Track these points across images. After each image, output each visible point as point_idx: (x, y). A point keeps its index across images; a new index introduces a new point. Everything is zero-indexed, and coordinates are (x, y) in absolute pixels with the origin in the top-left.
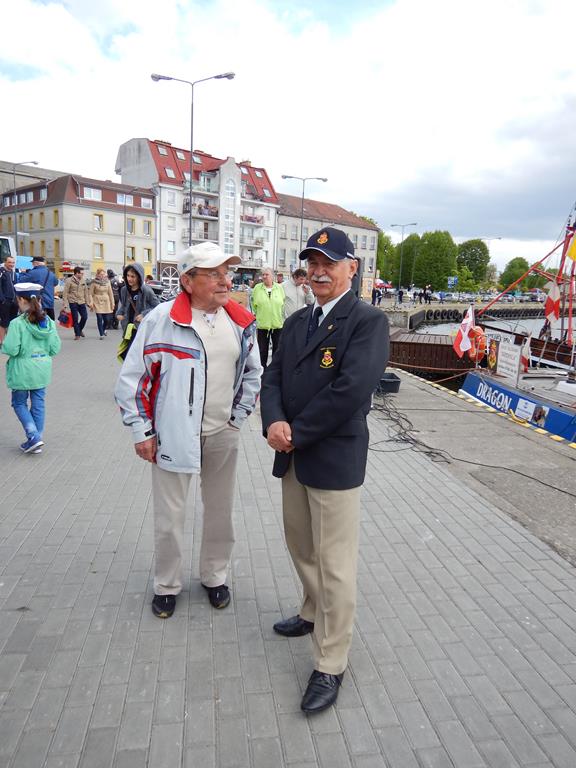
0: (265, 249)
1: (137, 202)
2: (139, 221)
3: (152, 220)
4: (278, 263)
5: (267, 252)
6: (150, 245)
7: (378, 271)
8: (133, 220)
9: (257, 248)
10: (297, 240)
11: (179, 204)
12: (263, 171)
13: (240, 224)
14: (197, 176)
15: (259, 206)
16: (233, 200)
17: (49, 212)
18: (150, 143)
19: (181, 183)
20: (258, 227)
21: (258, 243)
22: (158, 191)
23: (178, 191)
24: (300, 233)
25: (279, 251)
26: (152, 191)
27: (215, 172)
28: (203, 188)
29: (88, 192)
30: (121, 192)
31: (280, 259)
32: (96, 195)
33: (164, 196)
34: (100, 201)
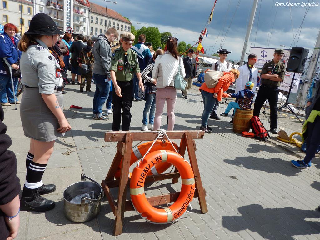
0: (84, 26)
3: (32, 7)
4: (90, 33)
5: (85, 28)
8: (22, 6)
9: (81, 26)
10: (98, 24)
11: (44, 1)
13: (73, 14)
15: (81, 7)
16: (70, 3)
20: (81, 16)
21: (81, 23)
24: (99, 21)
25: (90, 28)
31: (91, 31)
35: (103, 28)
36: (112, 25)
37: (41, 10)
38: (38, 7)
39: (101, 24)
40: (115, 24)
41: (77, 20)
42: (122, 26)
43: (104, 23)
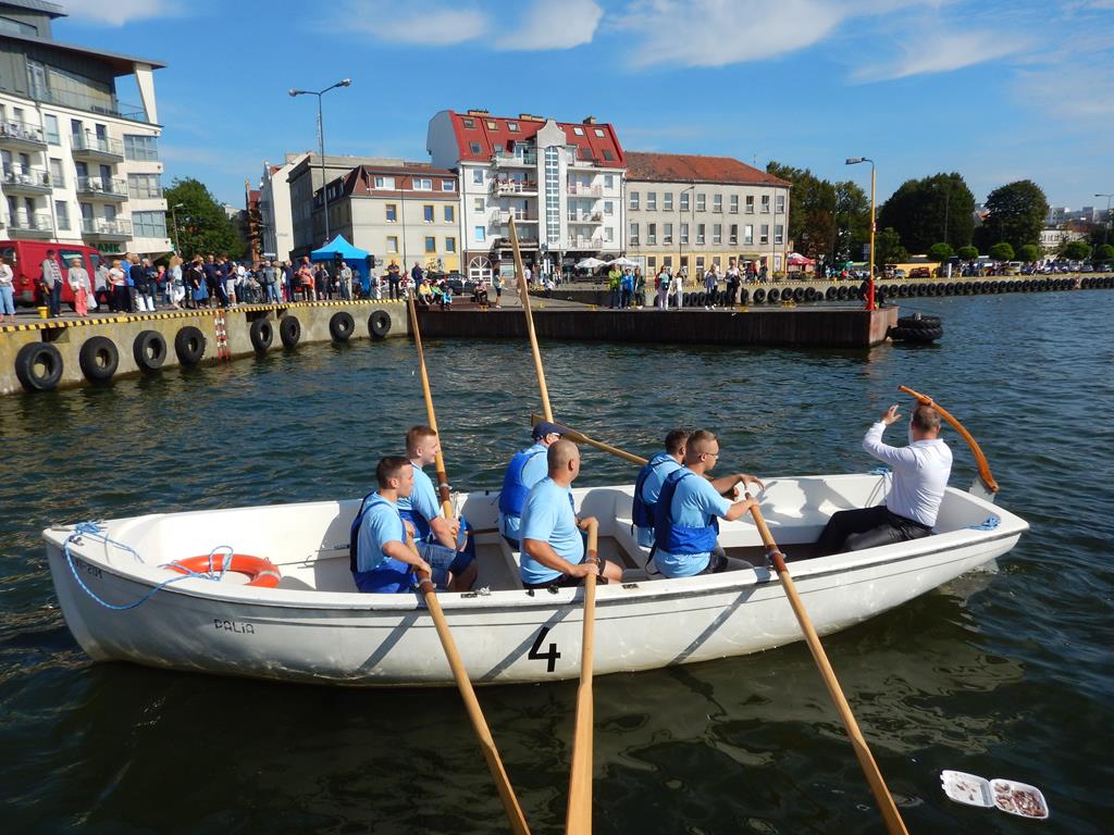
0: (607, 225)
1: (436, 186)
2: (439, 207)
3: (455, 204)
4: (628, 242)
5: (610, 229)
6: (454, 233)
7: (792, 243)
8: (432, 207)
9: (596, 226)
10: (655, 210)
11: (487, 182)
12: (607, 127)
13: (568, 198)
14: (510, 147)
15: (595, 173)
16: (556, 171)
17: (343, 208)
18: (454, 116)
19: (490, 158)
20: (596, 199)
21: (597, 218)
22: (461, 170)
23: (486, 167)
24: (660, 202)
25: (629, 226)
26: (455, 171)
27: (532, 140)
28: (518, 161)
29: (380, 181)
30: (418, 177)
31: (631, 236)
32: (388, 184)
33: (467, 175)
34: (393, 189)
35: (675, 218)
36: (710, 204)
37: (478, 206)
38: (470, 200)
39: (669, 208)
40: (719, 198)
41: (584, 212)
42: (750, 200)
43: (677, 202)
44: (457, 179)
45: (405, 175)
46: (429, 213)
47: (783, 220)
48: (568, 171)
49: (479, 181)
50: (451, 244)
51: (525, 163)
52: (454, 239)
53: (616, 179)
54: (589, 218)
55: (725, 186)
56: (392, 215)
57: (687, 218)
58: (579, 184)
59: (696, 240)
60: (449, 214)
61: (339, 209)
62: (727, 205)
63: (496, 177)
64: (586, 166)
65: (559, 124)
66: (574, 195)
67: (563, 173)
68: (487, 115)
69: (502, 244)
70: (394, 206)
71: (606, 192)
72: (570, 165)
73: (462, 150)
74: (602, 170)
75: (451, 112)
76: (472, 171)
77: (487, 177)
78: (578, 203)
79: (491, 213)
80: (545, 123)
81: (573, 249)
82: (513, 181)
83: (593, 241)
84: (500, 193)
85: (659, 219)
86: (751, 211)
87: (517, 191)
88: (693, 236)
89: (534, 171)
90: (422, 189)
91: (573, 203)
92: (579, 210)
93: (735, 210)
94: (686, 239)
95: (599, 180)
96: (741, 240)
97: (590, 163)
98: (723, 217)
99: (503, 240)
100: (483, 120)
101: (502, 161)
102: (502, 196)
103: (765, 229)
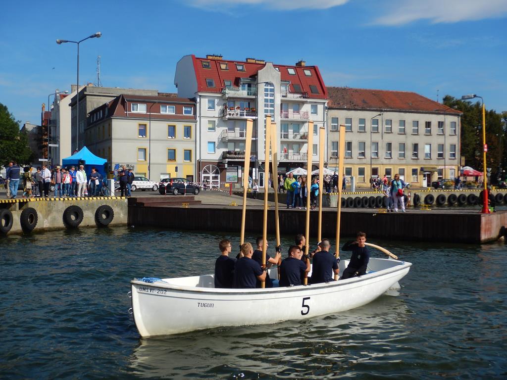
0: (312, 143)
1: (179, 111)
2: (180, 127)
3: (192, 125)
5: (316, 145)
6: (191, 146)
7: (463, 158)
8: (174, 127)
9: (303, 143)
10: (352, 132)
11: (218, 108)
12: (314, 69)
13: (281, 121)
14: (237, 82)
15: (303, 103)
16: (272, 101)
17: (106, 125)
18: (195, 59)
19: (221, 90)
20: (303, 123)
21: (305, 137)
22: (198, 100)
23: (218, 97)
24: (356, 125)
25: (330, 144)
26: (194, 100)
27: (254, 77)
28: (243, 93)
29: (135, 106)
30: (165, 104)
31: (331, 151)
32: (141, 109)
33: (203, 103)
34: (144, 112)
35: (366, 138)
36: (396, 127)
37: (211, 126)
38: (204, 121)
39: (362, 130)
40: (403, 123)
41: (294, 132)
42: (428, 124)
43: (369, 126)
44: (195, 106)
45: (154, 102)
46: (172, 131)
47: (456, 140)
48: (282, 101)
49: (212, 107)
50: (188, 155)
51: (248, 94)
52: (190, 151)
53: (320, 108)
54: (299, 137)
55: (408, 114)
56: (143, 132)
57: (376, 137)
58: (291, 111)
59: (384, 154)
60: (188, 132)
61: (103, 127)
62: (409, 128)
63: (225, 105)
64: (296, 97)
65: (275, 66)
66: (287, 119)
67: (278, 102)
68: (220, 58)
69: (228, 155)
70: (145, 125)
71: (312, 118)
72: (283, 96)
73: (199, 84)
74: (309, 100)
75: (193, 56)
76: (207, 100)
77: (218, 105)
78: (290, 126)
79: (220, 131)
80: (264, 65)
81: (285, 161)
82: (238, 108)
83: (301, 154)
84: (228, 116)
85: (355, 139)
86: (429, 133)
87: (241, 115)
88: (383, 152)
89: (255, 101)
90: (168, 113)
91: (285, 126)
92: (291, 131)
93: (416, 133)
94: (377, 154)
95: (307, 108)
96: (421, 156)
97: (299, 95)
98: (406, 137)
99: (229, 153)
100: (217, 62)
101: (230, 93)
102: (229, 119)
103: (441, 147)
